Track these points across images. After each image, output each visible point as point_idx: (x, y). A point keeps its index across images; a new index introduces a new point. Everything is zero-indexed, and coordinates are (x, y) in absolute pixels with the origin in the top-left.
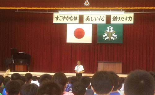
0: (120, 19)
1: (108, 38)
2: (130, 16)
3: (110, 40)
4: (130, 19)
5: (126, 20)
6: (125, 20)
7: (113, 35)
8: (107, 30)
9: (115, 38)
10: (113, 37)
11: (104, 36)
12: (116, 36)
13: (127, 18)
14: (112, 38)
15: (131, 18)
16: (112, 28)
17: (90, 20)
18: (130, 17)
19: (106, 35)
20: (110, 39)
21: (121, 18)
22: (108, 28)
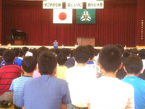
1: (84, 19)
3: (86, 21)
4: (101, 5)
5: (98, 6)
10: (88, 19)
11: (81, 18)
12: (90, 18)
13: (98, 4)
16: (87, 12)
17: (71, 6)
18: (101, 4)
19: (83, 17)
21: (94, 5)
22: (85, 12)
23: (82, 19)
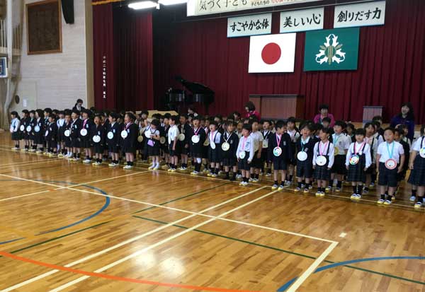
0: (355, 16)
2: (377, 9)
3: (330, 64)
5: (368, 17)
6: (364, 17)
7: (338, 52)
8: (325, 44)
9: (342, 58)
14: (334, 58)
15: (378, 13)
18: (377, 11)
19: (322, 52)
20: (330, 61)
21: (357, 15)
22: (328, 39)
23: (319, 59)
